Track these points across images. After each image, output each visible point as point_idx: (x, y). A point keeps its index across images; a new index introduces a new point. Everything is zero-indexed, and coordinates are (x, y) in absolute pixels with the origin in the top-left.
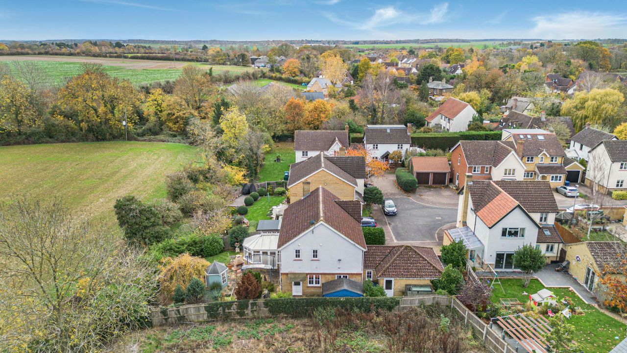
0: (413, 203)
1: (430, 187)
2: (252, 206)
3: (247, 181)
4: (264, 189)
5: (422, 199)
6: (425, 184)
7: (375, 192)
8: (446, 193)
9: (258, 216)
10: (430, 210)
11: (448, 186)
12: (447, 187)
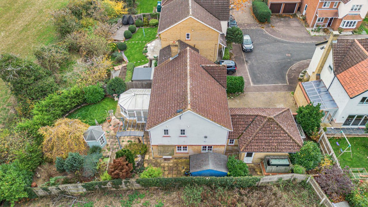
0: (266, 36)
1: (281, 16)
2: (131, 40)
3: (125, 12)
4: (140, 21)
5: (274, 31)
6: (276, 13)
7: (237, 32)
8: (294, 23)
9: (135, 53)
10: (280, 44)
11: (295, 14)
12: (295, 16)
